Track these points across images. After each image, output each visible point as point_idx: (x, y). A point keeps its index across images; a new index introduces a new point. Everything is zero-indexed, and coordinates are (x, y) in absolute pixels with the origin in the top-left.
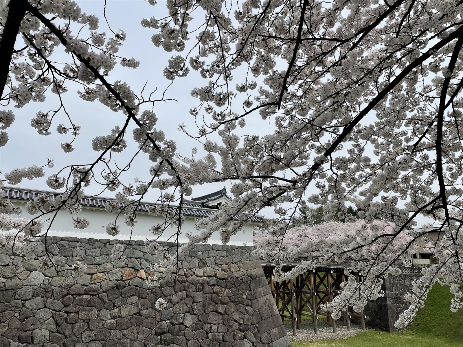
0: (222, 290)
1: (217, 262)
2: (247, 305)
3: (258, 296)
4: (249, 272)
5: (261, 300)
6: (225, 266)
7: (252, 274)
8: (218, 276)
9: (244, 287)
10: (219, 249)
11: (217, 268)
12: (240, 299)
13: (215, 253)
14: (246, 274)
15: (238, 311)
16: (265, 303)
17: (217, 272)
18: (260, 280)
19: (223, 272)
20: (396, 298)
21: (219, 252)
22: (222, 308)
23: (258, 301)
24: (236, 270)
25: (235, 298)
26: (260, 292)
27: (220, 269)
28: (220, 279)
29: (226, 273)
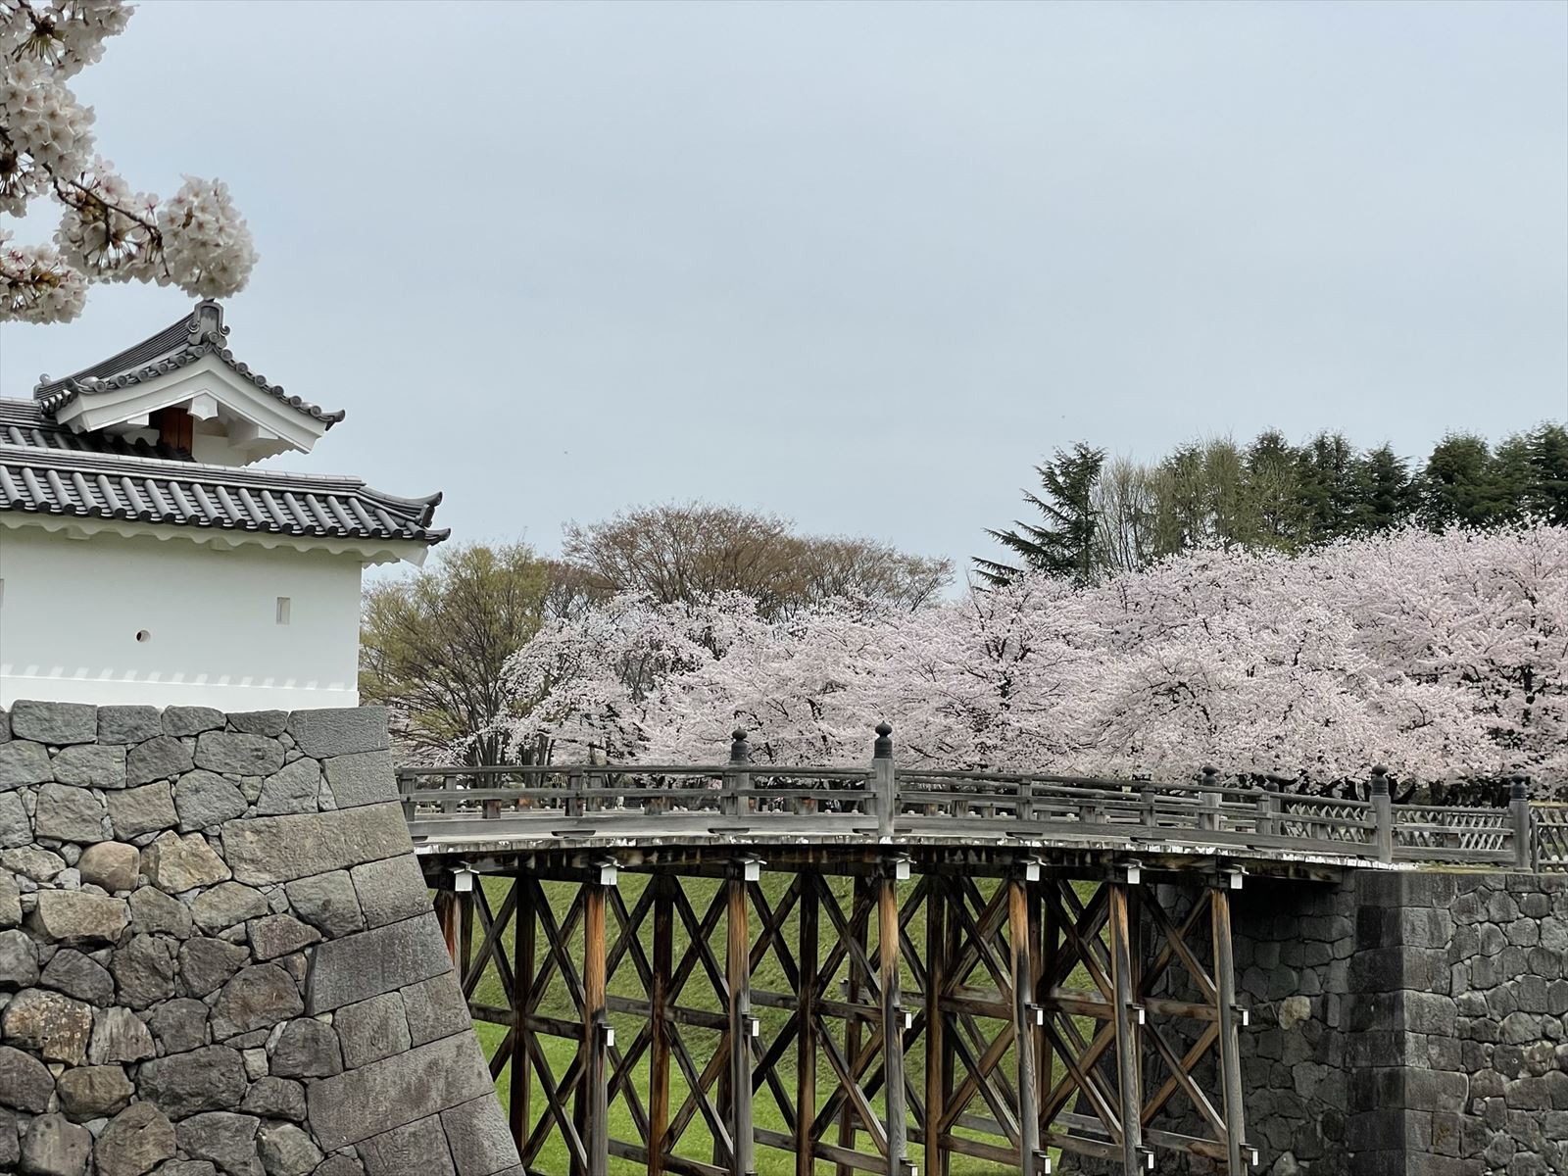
0: (75, 1022)
1: (50, 825)
2: (275, 1118)
3: (362, 1052)
4: (310, 893)
5: (386, 1079)
6: (112, 855)
7: (326, 904)
8: (51, 921)
9: (259, 995)
10: (69, 734)
11: (45, 866)
12: (214, 1074)
13: (29, 765)
14: (280, 903)
15: (192, 1156)
16: (415, 1096)
17: (46, 898)
18: (388, 942)
19: (98, 894)
20: (1473, 1036)
21: (70, 752)
22: (68, 1143)
23: (359, 1085)
24: (197, 877)
25: (173, 1071)
26: (383, 1027)
27: (71, 877)
28: (61, 943)
29: (118, 903)
